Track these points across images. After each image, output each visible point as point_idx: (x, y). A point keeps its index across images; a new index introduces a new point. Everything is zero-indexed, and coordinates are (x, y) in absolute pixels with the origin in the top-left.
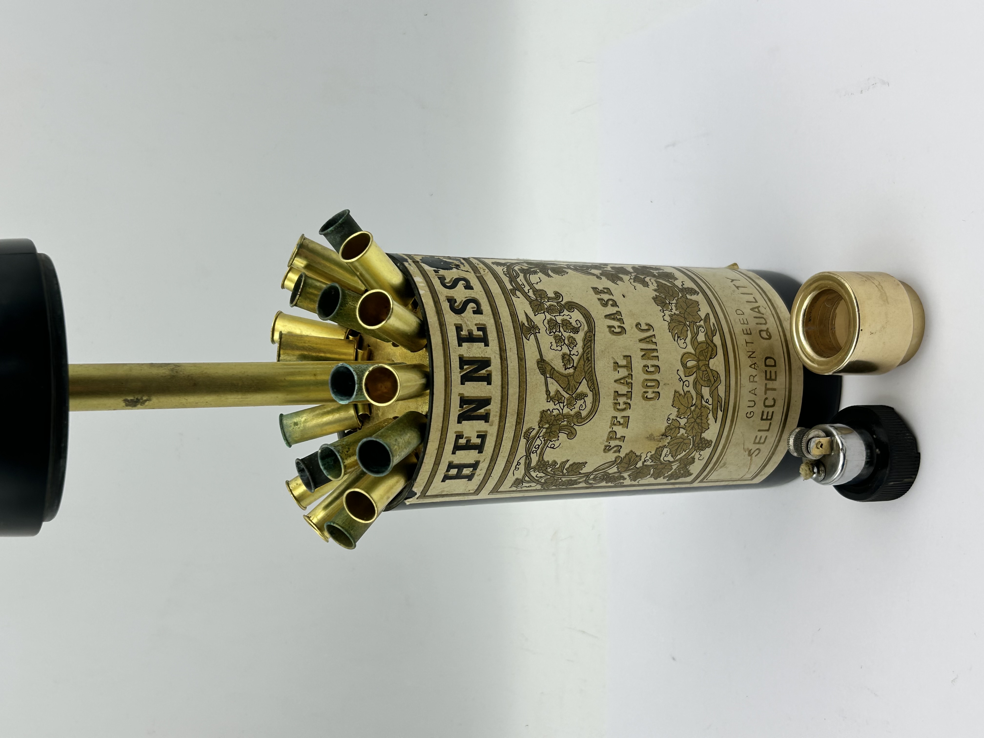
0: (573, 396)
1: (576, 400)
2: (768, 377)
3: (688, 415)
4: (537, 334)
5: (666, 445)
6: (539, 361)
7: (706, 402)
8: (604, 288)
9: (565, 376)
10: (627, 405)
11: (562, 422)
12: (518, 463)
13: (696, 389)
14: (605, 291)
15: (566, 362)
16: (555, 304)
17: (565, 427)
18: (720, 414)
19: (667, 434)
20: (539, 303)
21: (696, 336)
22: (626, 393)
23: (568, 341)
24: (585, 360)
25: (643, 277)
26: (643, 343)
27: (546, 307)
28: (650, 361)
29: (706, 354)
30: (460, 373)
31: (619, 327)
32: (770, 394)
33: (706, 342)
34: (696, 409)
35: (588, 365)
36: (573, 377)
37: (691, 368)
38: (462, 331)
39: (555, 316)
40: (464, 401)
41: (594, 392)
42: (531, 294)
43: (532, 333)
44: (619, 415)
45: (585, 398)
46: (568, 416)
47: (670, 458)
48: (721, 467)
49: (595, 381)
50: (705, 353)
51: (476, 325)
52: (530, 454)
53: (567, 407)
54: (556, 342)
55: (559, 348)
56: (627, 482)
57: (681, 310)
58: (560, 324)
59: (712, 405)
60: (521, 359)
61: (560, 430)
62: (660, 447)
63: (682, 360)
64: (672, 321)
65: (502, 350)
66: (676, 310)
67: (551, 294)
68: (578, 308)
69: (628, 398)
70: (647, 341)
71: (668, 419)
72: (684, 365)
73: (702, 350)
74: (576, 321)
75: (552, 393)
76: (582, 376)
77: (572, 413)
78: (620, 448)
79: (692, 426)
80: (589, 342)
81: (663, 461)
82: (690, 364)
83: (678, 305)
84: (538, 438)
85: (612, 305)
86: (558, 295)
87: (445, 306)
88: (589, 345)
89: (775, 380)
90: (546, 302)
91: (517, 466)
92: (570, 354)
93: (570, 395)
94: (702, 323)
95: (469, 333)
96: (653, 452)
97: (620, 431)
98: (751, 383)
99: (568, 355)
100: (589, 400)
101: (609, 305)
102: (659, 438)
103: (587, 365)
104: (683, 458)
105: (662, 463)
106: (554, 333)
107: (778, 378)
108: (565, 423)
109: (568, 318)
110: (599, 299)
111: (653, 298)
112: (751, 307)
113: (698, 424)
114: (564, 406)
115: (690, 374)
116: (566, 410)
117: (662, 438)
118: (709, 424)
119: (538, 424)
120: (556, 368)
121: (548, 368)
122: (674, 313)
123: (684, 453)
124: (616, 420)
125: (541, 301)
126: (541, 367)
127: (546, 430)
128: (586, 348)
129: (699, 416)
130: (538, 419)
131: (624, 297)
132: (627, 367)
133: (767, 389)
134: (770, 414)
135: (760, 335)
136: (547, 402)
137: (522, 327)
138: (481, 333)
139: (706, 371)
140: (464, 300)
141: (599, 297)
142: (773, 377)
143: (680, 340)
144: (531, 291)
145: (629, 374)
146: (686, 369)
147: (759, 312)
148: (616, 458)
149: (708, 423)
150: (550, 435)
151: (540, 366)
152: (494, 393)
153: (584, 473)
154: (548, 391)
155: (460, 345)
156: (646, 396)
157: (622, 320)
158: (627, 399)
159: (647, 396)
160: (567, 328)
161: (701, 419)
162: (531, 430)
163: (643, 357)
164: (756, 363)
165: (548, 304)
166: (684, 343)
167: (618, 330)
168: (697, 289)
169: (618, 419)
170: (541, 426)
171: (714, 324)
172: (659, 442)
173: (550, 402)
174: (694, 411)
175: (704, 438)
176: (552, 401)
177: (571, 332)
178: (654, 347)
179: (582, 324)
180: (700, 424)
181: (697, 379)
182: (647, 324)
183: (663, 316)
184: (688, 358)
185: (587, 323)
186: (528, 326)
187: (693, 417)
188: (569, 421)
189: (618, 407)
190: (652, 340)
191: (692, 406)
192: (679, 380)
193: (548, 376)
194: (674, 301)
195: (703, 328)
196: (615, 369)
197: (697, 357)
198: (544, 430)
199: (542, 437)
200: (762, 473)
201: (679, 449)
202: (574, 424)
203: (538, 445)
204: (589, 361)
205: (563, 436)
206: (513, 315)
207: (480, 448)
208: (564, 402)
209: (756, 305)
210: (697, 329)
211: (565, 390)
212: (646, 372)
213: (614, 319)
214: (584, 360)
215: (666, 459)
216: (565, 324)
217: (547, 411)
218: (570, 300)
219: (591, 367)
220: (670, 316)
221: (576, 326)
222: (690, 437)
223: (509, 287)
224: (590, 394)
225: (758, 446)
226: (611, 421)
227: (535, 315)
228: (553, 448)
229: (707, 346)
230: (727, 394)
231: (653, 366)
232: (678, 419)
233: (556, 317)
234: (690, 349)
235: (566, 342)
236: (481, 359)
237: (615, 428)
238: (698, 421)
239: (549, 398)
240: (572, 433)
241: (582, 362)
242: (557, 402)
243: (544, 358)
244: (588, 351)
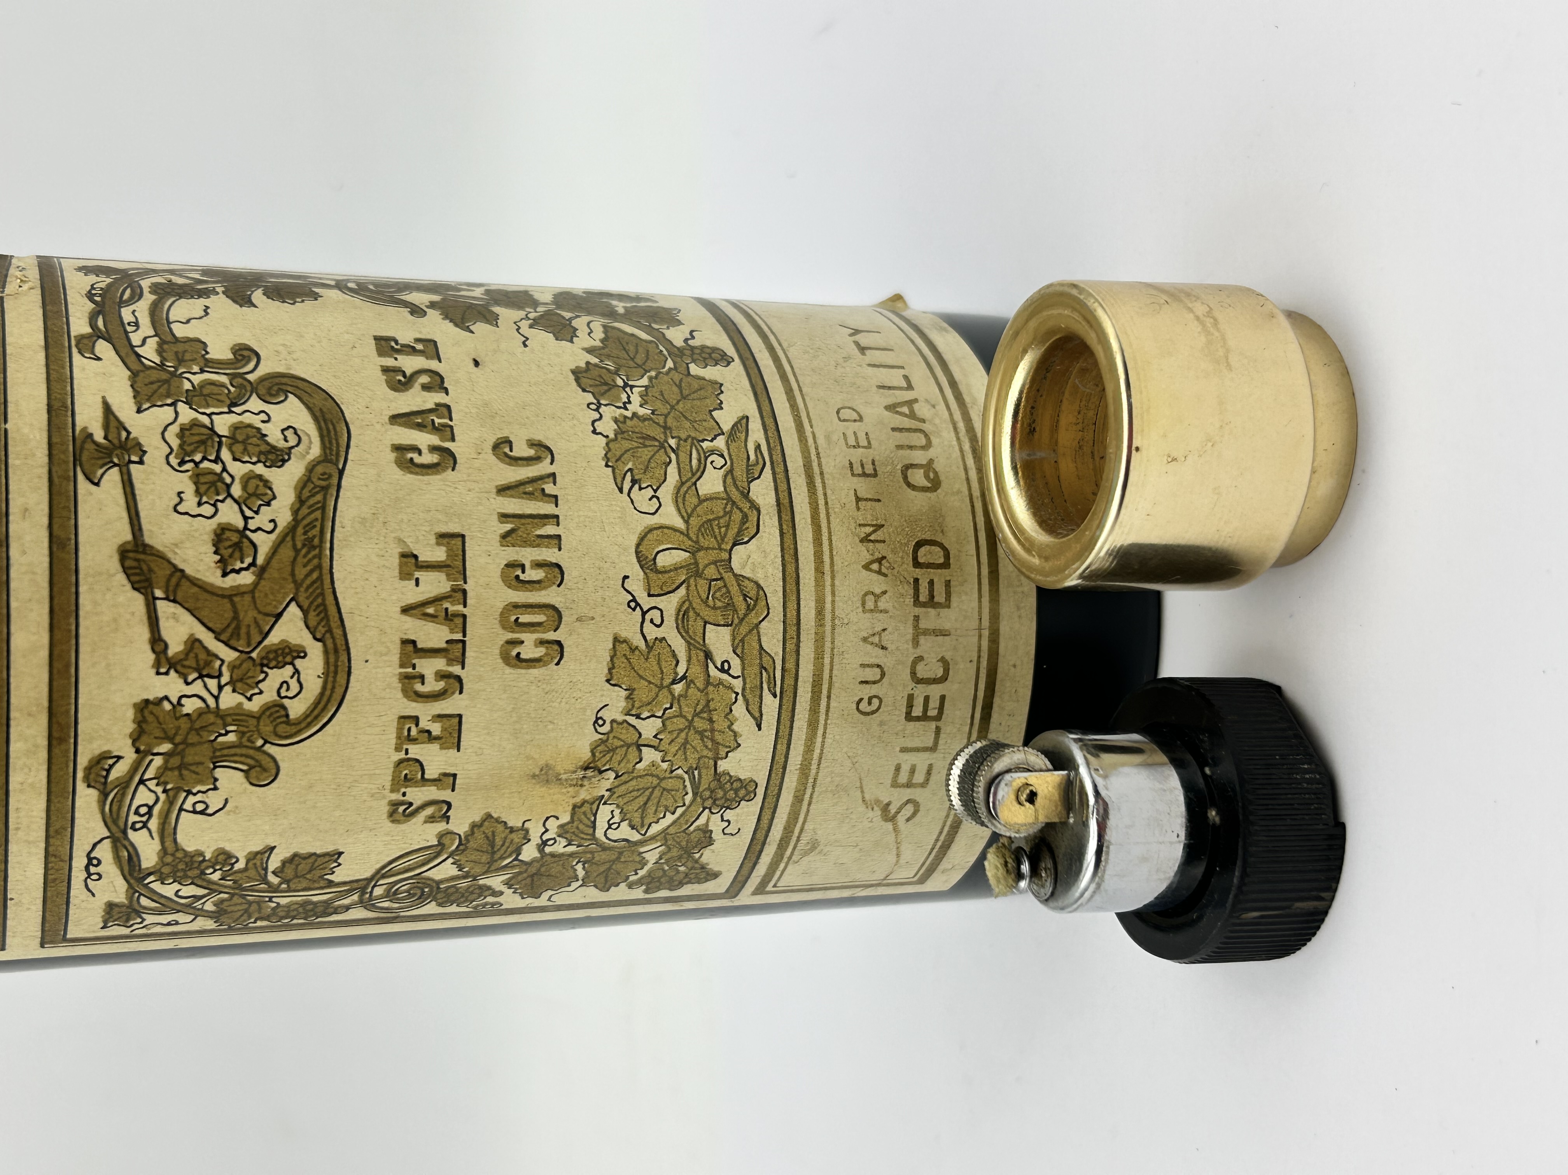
0: (254, 655)
1: (265, 669)
2: (923, 597)
3: (666, 709)
4: (132, 466)
5: (603, 796)
6: (129, 547)
7: (722, 670)
8: (418, 340)
10: (452, 681)
11: (221, 735)
12: (93, 862)
13: (687, 632)
14: (419, 347)
15: (226, 553)
16: (224, 379)
17: (233, 751)
18: (770, 704)
19: (599, 764)
20: (166, 376)
21: (694, 480)
22: (444, 645)
23: (244, 488)
24: (299, 545)
25: (567, 315)
26: (512, 496)
27: (187, 386)
28: (529, 550)
29: (723, 530)
31: (434, 449)
32: (930, 647)
33: (724, 495)
34: (690, 691)
35: (310, 561)
36: (253, 597)
37: (670, 571)
39: (209, 415)
41: (329, 643)
42: (149, 350)
43: (115, 465)
44: (425, 712)
45: (298, 663)
46: (238, 716)
47: (625, 832)
48: (806, 853)
49: (332, 610)
50: (720, 528)
52: (125, 832)
53: (234, 691)
54: (197, 492)
55: (208, 510)
56: (510, 899)
57: (659, 405)
58: (224, 439)
59: (741, 679)
60: (63, 543)
61: (218, 759)
62: (584, 802)
63: (641, 548)
64: (619, 437)
66: (641, 406)
67: (219, 350)
68: (298, 392)
69: (450, 662)
70: (525, 493)
71: (598, 721)
72: (646, 563)
73: (710, 520)
74: (283, 431)
75: (175, 647)
76: (287, 594)
77: (254, 706)
78: (445, 808)
79: (680, 740)
80: (317, 493)
81: (604, 839)
82: (664, 560)
83: (652, 392)
84: (142, 787)
85: (426, 388)
86: (246, 353)
88: (318, 502)
89: (948, 606)
90: (194, 374)
91: (93, 869)
92: (246, 528)
93: (241, 652)
94: (720, 442)
96: (565, 818)
97: (434, 758)
98: (868, 615)
99: (237, 531)
100: (312, 666)
101: (417, 386)
102: (574, 776)
103: (305, 560)
104: (672, 830)
105: (604, 848)
106: (197, 464)
107: (954, 598)
108: (231, 738)
109: (256, 421)
110: (386, 370)
111: (577, 373)
112: (890, 401)
113: (701, 733)
114: (220, 688)
115: (666, 589)
116: (229, 700)
117: (584, 777)
118: (735, 735)
119: (130, 742)
120: (189, 571)
121: (161, 573)
122: (635, 414)
123: (670, 818)
124: (417, 725)
125: (176, 370)
126: (135, 568)
127: (166, 762)
128: (304, 511)
129: (702, 711)
130: (130, 727)
131: (476, 363)
132: (448, 566)
133: (918, 633)
134: (934, 704)
135: (905, 478)
136: (158, 673)
137: (82, 447)
139: (722, 578)
141: (389, 362)
142: (940, 598)
143: (641, 489)
144: (152, 343)
145: (454, 590)
146: (651, 575)
147: (912, 415)
148: (441, 836)
149: (732, 731)
150: (181, 775)
151: (128, 563)
153: (344, 883)
154: (157, 642)
156: (514, 653)
157: (448, 429)
158: (448, 665)
159: (519, 654)
160: (245, 449)
161: (711, 721)
162: (111, 762)
163: (509, 539)
164: (884, 558)
165: (197, 379)
166: (650, 499)
167: (428, 458)
168: (731, 351)
169: (423, 724)
170: (142, 748)
171: (758, 447)
172: (577, 788)
173: (167, 673)
174: (684, 695)
175: (728, 774)
176: (177, 671)
177: (259, 461)
178: (547, 508)
179: (304, 438)
180: (708, 734)
181: (691, 603)
182: (532, 444)
183: (593, 422)
184: (661, 542)
185: (322, 437)
186: (104, 441)
187: (681, 715)
188: (243, 733)
189: (419, 687)
190: (543, 490)
191: (674, 682)
192: (629, 606)
193: (158, 593)
194: (645, 381)
195: (722, 456)
196: (405, 575)
197: (690, 539)
198: (158, 761)
199: (155, 781)
200: (945, 864)
201: (651, 809)
202: (266, 742)
203: (146, 805)
204: (313, 548)
205: (231, 777)
208: (221, 674)
209: (908, 395)
210: (699, 460)
211: (223, 637)
212: (514, 583)
213: (421, 427)
214: (294, 546)
215: (613, 834)
216: (240, 438)
217: (158, 703)
218: (282, 370)
219: (319, 567)
220: (616, 421)
221: (282, 444)
222: (680, 771)
223: (80, 325)
224: (315, 650)
225: (908, 793)
226: (400, 729)
227: (139, 411)
228: (202, 812)
229: (728, 509)
230: (790, 646)
231: (539, 565)
232: (632, 720)
233: (214, 417)
234: (670, 516)
235: (236, 490)
237: (415, 751)
238: (700, 724)
239: (163, 660)
240: (260, 766)
241: (287, 552)
242: (195, 675)
243: (148, 540)
244: (313, 516)
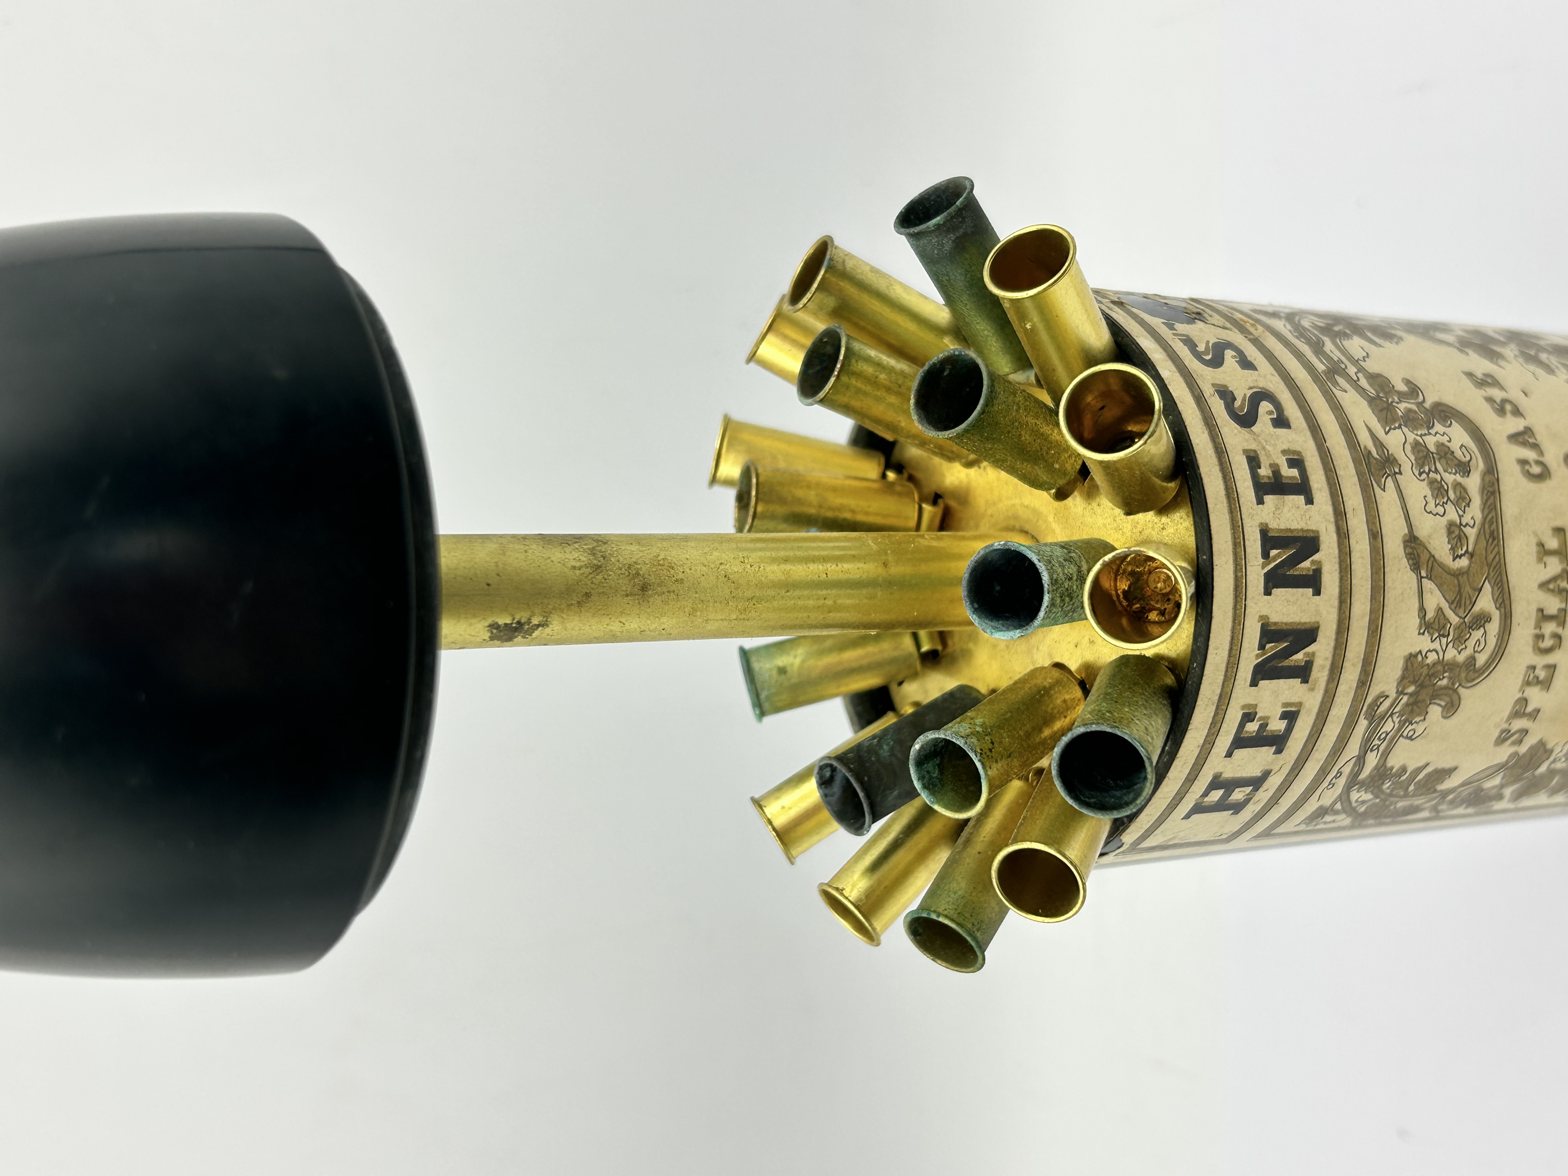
0: (1466, 620)
1: (1471, 630)
4: (1397, 476)
6: (1407, 539)
8: (1485, 375)
9: (1452, 575)
10: (1556, 639)
11: (1440, 679)
12: (1339, 773)
14: (1489, 381)
15: (1454, 542)
16: (1414, 407)
17: (1442, 692)
20: (1385, 405)
22: (1556, 613)
23: (1455, 493)
24: (1488, 536)
25: (1531, 351)
27: (1400, 413)
30: (1263, 568)
31: (1537, 462)
35: (1493, 551)
36: (1468, 577)
38: (1260, 468)
39: (1421, 436)
40: (1269, 633)
41: (1503, 610)
42: (1363, 382)
43: (1389, 475)
44: (1541, 661)
45: (1487, 625)
46: (1451, 665)
49: (1506, 586)
51: (1284, 452)
52: (1366, 752)
53: (1453, 647)
54: (1432, 496)
56: (1504, 804)
58: (1434, 455)
60: (1376, 535)
61: (1435, 696)
65: (1340, 514)
67: (1400, 385)
68: (1456, 418)
69: (1559, 625)
74: (1460, 448)
75: (1430, 615)
76: (1484, 574)
77: (1461, 658)
78: (1524, 735)
80: (1490, 496)
84: (1390, 718)
85: (1513, 414)
86: (1413, 386)
87: (1217, 406)
88: (1491, 504)
90: (1397, 403)
91: (1334, 780)
92: (1461, 524)
93: (1460, 617)
95: (1273, 472)
97: (1536, 697)
99: (1457, 526)
100: (1493, 628)
101: (1508, 413)
103: (1492, 548)
106: (1428, 474)
108: (1445, 682)
109: (1444, 440)
110: (1486, 399)
114: (1447, 644)
116: (1450, 653)
119: (1395, 685)
120: (1437, 556)
121: (1424, 557)
124: (1534, 673)
125: (1387, 400)
126: (1411, 554)
127: (1408, 700)
128: (1486, 510)
130: (1398, 673)
131: (1526, 395)
132: (1560, 553)
136: (1419, 633)
137: (1369, 461)
138: (1294, 472)
140: (1249, 393)
141: (1484, 393)
144: (1360, 376)
145: (1563, 571)
148: (1510, 756)
150: (1412, 709)
151: (1408, 550)
152: (1324, 613)
153: (1441, 791)
154: (1422, 610)
155: (1260, 501)
157: (1538, 447)
158: (1557, 627)
160: (1447, 463)
162: (1382, 700)
165: (1401, 407)
167: (1536, 470)
169: (1537, 672)
170: (1400, 689)
173: (1423, 633)
176: (1428, 632)
177: (1456, 472)
179: (1472, 454)
185: (1480, 453)
186: (1378, 457)
188: (1451, 678)
189: (1541, 644)
193: (1424, 574)
196: (1540, 560)
198: (1405, 698)
199: (1398, 714)
202: (1460, 684)
203: (1386, 732)
204: (1494, 539)
205: (1435, 711)
206: (1348, 431)
207: (1278, 742)
208: (1449, 634)
211: (1453, 606)
213: (1524, 445)
214: (1486, 537)
216: (1442, 454)
217: (1416, 656)
218: (1438, 400)
219: (1498, 553)
221: (1463, 459)
223: (1319, 366)
224: (1496, 615)
226: (1524, 676)
227: (1386, 433)
228: (1409, 738)
233: (1423, 437)
235: (1451, 495)
236: (1300, 534)
237: (1528, 692)
239: (1423, 624)
240: (1452, 703)
241: (1482, 542)
242: (1437, 635)
243: (1415, 534)
244: (1490, 516)
